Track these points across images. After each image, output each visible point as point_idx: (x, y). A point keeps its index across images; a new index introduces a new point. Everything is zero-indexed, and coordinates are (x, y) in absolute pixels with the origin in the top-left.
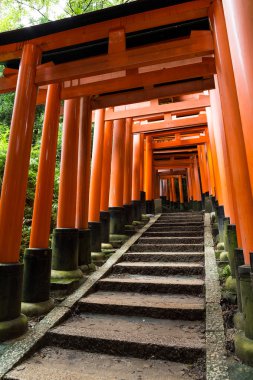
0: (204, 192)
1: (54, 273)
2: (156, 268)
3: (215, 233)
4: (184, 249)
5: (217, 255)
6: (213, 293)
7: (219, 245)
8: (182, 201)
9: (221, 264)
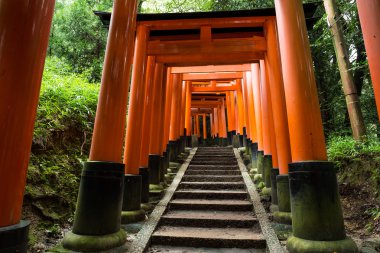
0: (230, 130)
1: (151, 186)
2: (212, 185)
3: (247, 162)
4: (226, 173)
5: (252, 177)
6: (255, 197)
7: (252, 170)
8: (205, 137)
9: (256, 182)
